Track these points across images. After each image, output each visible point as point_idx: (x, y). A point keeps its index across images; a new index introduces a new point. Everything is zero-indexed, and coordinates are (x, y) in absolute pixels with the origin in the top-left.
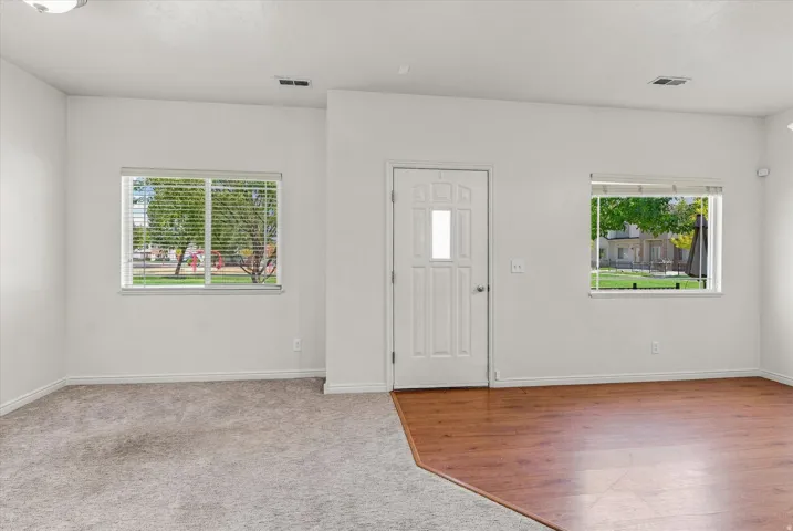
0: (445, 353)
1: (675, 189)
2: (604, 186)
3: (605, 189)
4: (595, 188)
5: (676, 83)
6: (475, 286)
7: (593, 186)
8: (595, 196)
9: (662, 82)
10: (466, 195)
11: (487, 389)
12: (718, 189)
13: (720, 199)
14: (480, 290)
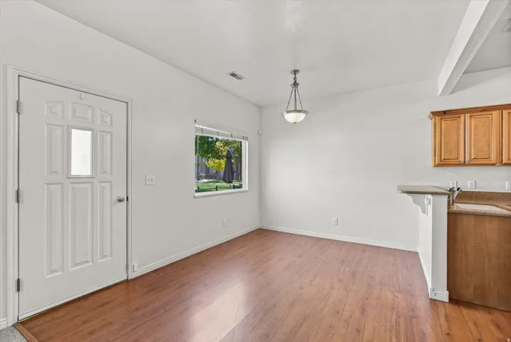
0: (87, 262)
1: (232, 136)
2: (202, 129)
3: (202, 130)
4: (197, 129)
5: (239, 78)
6: (115, 198)
7: (196, 127)
8: (197, 134)
9: (233, 75)
10: (108, 120)
11: (127, 281)
12: (246, 139)
13: (247, 143)
14: (120, 201)
